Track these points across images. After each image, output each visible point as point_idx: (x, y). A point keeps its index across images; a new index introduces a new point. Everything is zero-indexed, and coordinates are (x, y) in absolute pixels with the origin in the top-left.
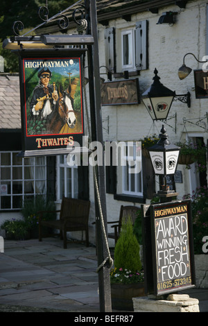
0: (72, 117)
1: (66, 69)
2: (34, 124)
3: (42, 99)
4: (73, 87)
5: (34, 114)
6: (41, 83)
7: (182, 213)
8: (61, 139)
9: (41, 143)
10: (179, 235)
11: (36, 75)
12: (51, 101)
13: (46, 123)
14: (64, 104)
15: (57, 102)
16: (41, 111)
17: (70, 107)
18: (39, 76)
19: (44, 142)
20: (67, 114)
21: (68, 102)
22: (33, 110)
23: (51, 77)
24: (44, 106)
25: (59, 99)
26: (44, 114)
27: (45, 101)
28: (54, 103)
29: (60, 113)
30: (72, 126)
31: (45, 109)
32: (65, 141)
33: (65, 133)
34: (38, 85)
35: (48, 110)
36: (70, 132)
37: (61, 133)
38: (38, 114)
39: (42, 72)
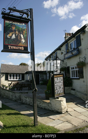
0: (23, 41)
1: (22, 26)
2: (8, 41)
3: (12, 33)
4: (24, 32)
5: (8, 37)
6: (12, 28)
7: (61, 77)
8: (19, 47)
9: (10, 47)
10: (61, 82)
11: (10, 25)
12: (15, 34)
13: (13, 41)
14: (20, 36)
15: (17, 35)
16: (11, 37)
17: (22, 37)
18: (11, 26)
19: (12, 47)
20: (21, 40)
21: (22, 36)
22: (8, 36)
23: (15, 27)
24: (12, 35)
25: (18, 34)
26: (12, 38)
27: (13, 34)
28: (16, 35)
29: (19, 39)
30: (23, 43)
31: (13, 36)
32: (20, 48)
33: (20, 45)
34: (11, 29)
35: (14, 37)
36: (22, 45)
37: (19, 45)
38: (10, 37)
39: (12, 25)
